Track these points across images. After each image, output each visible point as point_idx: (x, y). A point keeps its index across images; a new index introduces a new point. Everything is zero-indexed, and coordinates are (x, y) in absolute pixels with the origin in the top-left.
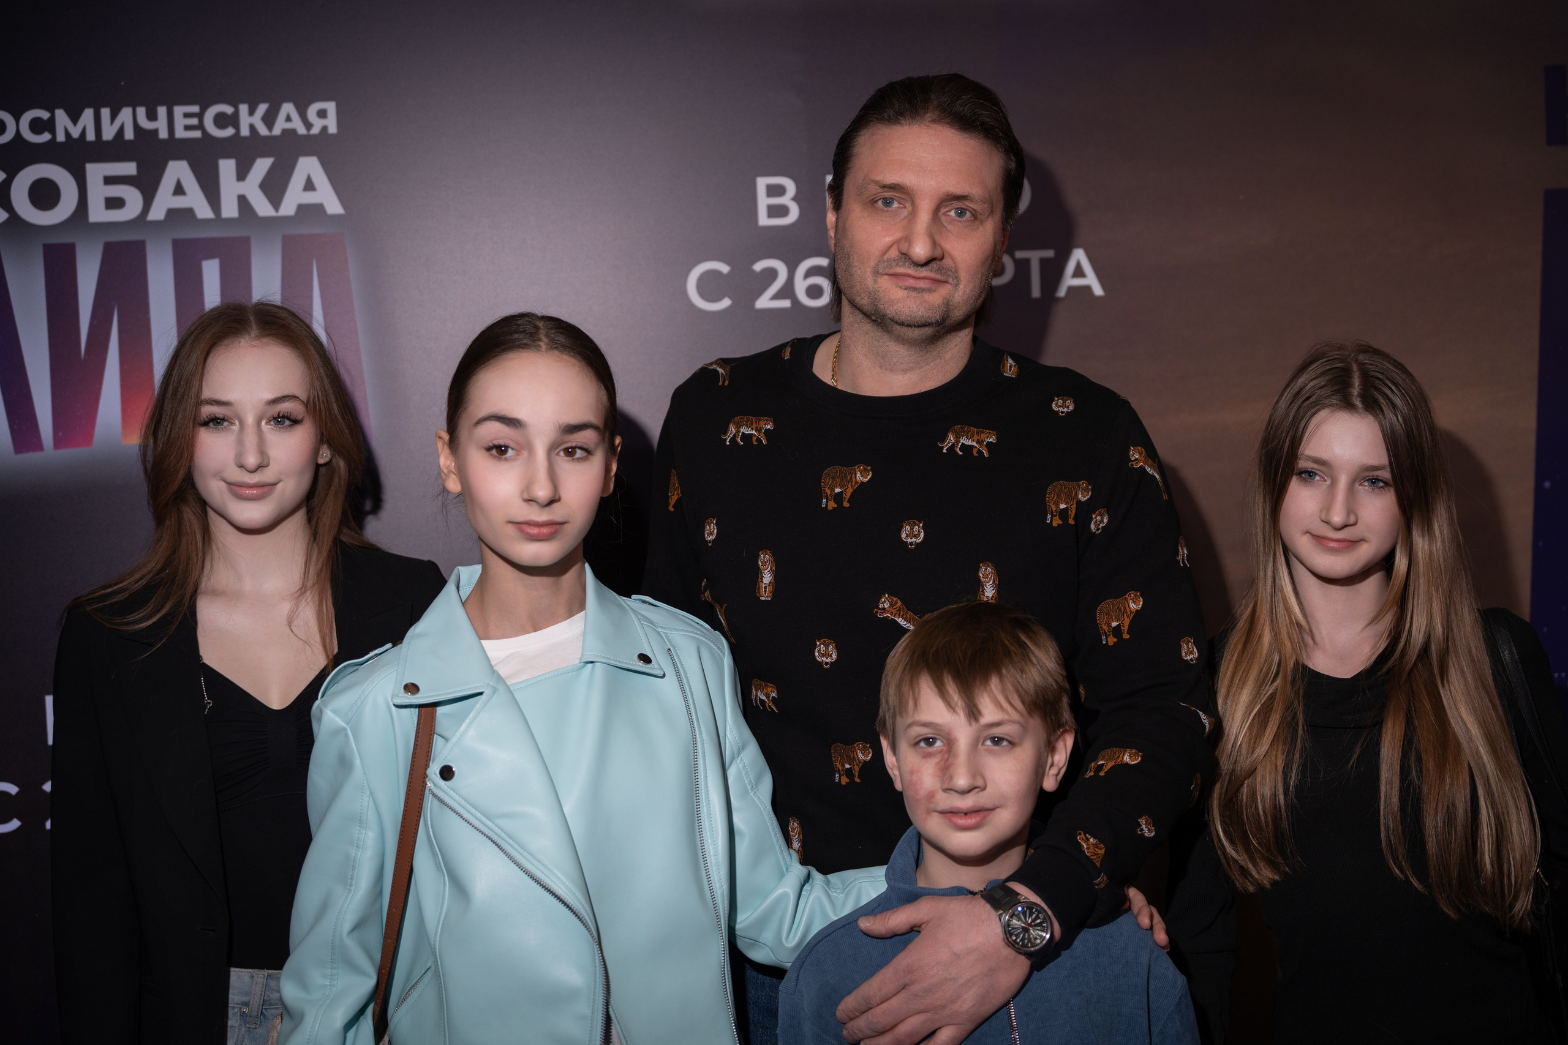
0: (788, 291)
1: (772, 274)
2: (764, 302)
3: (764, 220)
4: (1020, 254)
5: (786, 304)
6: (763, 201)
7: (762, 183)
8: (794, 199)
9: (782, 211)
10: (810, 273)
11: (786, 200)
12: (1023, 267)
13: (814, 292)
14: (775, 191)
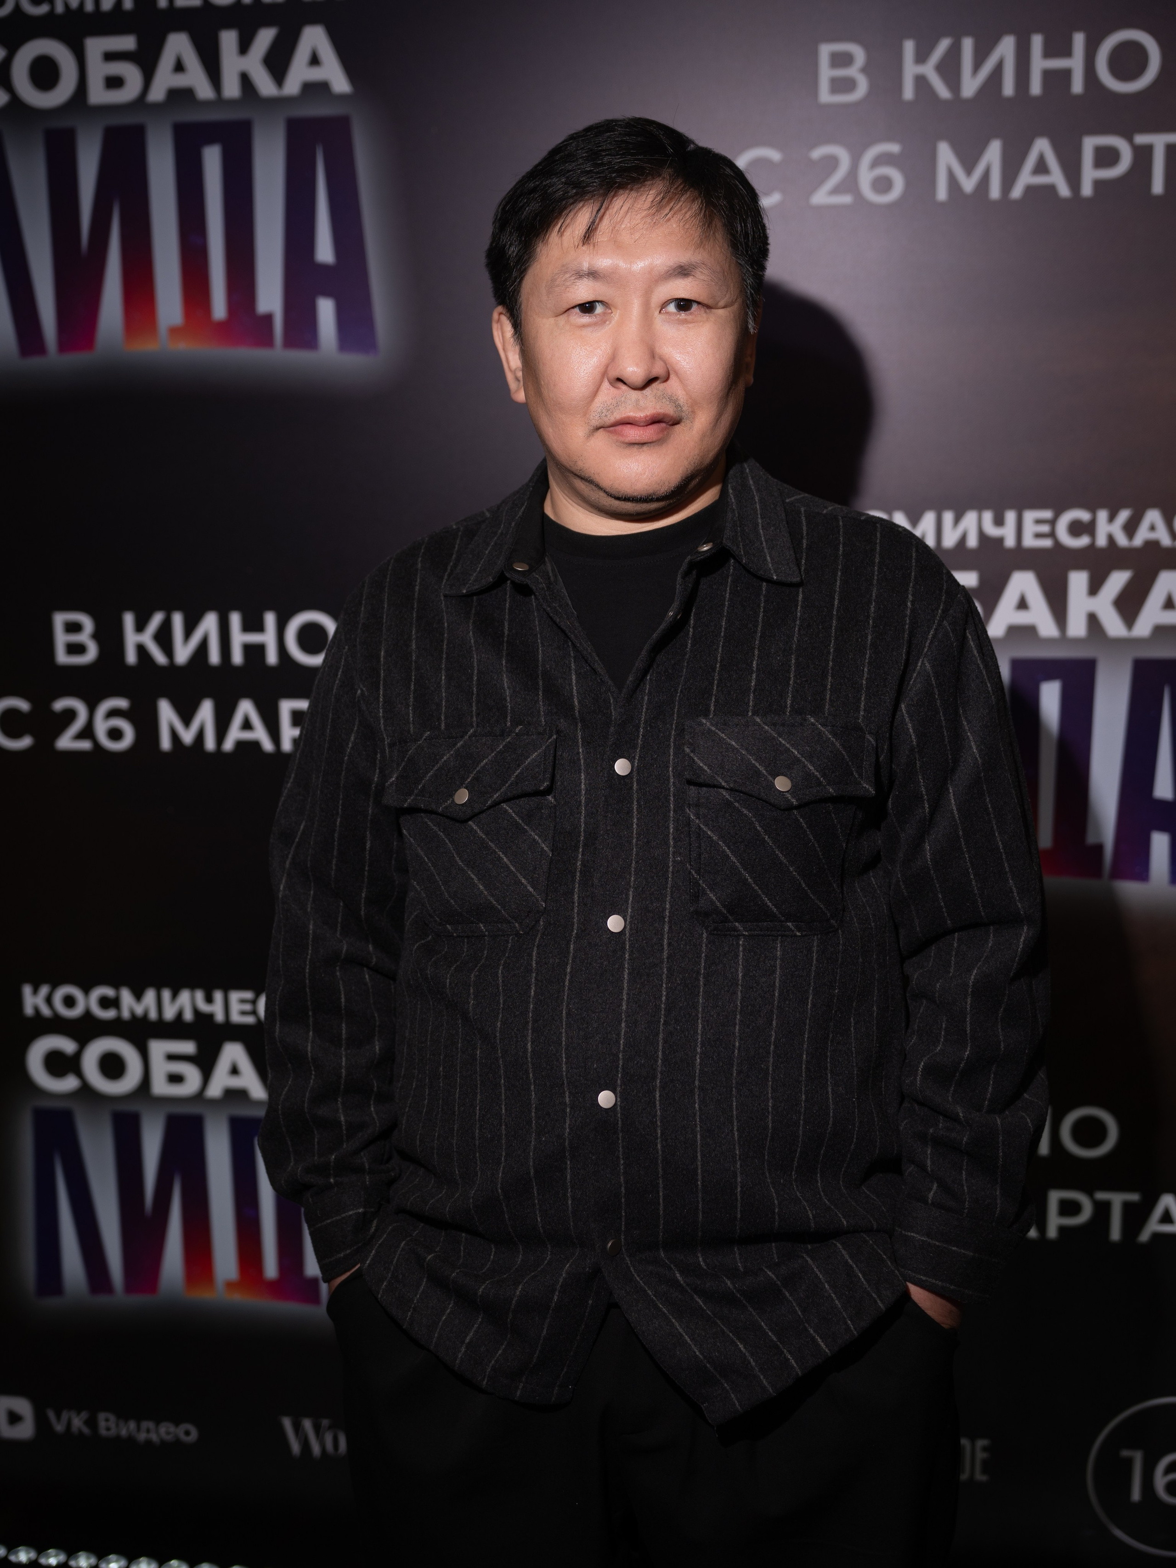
0: (850, 184)
1: (832, 163)
2: (821, 197)
3: (825, 96)
4: (1141, 139)
5: (846, 199)
6: (826, 73)
7: (826, 50)
8: (864, 70)
9: (847, 85)
10: (877, 162)
11: (853, 72)
12: (1143, 155)
13: (883, 185)
14: (841, 60)
